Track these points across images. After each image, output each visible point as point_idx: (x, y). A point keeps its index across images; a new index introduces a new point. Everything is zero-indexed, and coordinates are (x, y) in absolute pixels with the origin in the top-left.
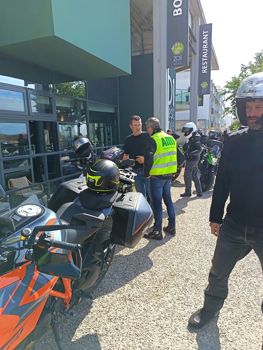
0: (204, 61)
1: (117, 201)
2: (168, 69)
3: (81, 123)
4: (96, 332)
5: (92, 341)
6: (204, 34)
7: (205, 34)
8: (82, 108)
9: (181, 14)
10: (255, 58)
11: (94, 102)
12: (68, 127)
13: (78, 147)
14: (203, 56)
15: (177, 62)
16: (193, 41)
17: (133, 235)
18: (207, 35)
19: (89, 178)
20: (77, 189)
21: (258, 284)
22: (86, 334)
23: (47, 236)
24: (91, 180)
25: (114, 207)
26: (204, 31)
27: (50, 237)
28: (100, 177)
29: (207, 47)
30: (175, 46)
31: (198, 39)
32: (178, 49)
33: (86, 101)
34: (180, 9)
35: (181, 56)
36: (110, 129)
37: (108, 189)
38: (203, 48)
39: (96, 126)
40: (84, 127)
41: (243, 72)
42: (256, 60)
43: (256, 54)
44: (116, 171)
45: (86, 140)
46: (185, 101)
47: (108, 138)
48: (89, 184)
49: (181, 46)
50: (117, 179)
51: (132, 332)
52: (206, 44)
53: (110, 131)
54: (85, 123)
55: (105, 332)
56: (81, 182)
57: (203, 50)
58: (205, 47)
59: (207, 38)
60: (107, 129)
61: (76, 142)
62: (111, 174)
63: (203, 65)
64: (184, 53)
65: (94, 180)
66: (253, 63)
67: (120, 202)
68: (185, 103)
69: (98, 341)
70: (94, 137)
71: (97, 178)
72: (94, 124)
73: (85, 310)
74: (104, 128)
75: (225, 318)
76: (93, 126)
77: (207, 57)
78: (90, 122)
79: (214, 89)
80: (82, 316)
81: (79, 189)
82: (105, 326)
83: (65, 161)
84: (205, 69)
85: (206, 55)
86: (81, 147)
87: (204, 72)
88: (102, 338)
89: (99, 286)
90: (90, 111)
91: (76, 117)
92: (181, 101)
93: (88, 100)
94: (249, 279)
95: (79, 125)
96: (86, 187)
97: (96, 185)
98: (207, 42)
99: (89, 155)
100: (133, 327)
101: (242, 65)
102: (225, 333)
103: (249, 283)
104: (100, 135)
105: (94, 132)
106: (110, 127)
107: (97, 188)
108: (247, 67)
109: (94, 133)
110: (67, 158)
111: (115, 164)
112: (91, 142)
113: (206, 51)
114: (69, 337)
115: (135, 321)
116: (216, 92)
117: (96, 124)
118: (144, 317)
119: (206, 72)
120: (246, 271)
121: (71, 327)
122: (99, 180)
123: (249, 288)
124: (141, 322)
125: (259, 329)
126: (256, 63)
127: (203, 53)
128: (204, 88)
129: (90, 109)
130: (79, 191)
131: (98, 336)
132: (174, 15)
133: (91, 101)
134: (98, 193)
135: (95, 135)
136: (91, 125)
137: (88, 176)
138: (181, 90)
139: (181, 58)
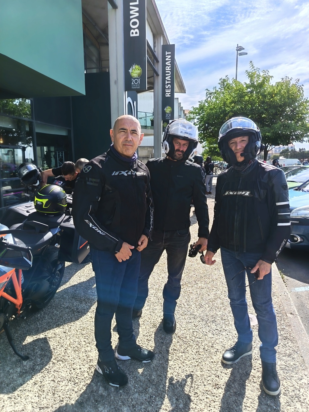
0: (168, 84)
1: (65, 222)
2: (126, 92)
3: (26, 146)
4: (45, 336)
5: (42, 342)
6: (166, 55)
7: (168, 55)
8: (27, 129)
9: (138, 35)
10: (219, 83)
11: (42, 123)
12: (9, 151)
13: (24, 174)
14: (167, 78)
15: (135, 85)
16: (155, 61)
17: (78, 249)
18: (170, 56)
19: (37, 201)
20: (25, 212)
21: (192, 291)
22: (36, 338)
23: (4, 239)
24: (39, 202)
25: (62, 227)
26: (166, 52)
27: (6, 240)
28: (47, 200)
29: (170, 69)
30: (133, 68)
31: (160, 59)
32: (135, 71)
33: (33, 122)
34: (137, 30)
35: (139, 79)
36: (62, 154)
37: (55, 211)
38: (166, 69)
39: (45, 150)
40: (30, 151)
41: (208, 97)
42: (221, 86)
43: (220, 79)
44: (62, 194)
45: (33, 167)
46: (150, 125)
47: (60, 164)
48: (37, 206)
49: (139, 69)
50: (64, 202)
51: (78, 333)
52: (169, 66)
53: (62, 157)
54: (31, 146)
55: (54, 335)
56: (29, 206)
57: (166, 72)
58: (168, 69)
59: (170, 59)
60: (59, 155)
61: (22, 169)
62: (58, 197)
63: (166, 88)
64: (142, 76)
65: (42, 202)
66: (217, 89)
67: (67, 222)
68: (149, 128)
69: (48, 342)
70: (43, 163)
71: (45, 201)
72: (42, 147)
73: (35, 323)
74: (56, 154)
75: (159, 316)
76: (42, 150)
77: (170, 80)
78: (38, 145)
79: (183, 113)
80: (32, 327)
81: (28, 212)
82: (54, 331)
83: (7, 192)
84: (168, 93)
85: (169, 77)
86: (28, 174)
87: (168, 95)
88: (51, 339)
89: (48, 305)
90: (37, 133)
91: (19, 139)
92: (145, 125)
93: (34, 121)
94: (185, 289)
95: (24, 149)
96: (35, 210)
97: (44, 207)
98: (170, 63)
99: (37, 182)
100: (79, 329)
101: (206, 90)
102: (156, 325)
103: (184, 291)
104: (51, 161)
105: (43, 156)
106: (62, 152)
107: (45, 210)
108: (212, 93)
109: (43, 158)
110: (9, 188)
111: (61, 188)
112: (39, 168)
113: (169, 73)
114: (21, 342)
115: (82, 326)
116: (185, 116)
117: (45, 147)
118: (90, 323)
119: (170, 96)
120: (184, 283)
121: (21, 335)
122: (47, 202)
123: (184, 295)
124: (87, 325)
125: (184, 320)
126: (221, 89)
127: (166, 75)
128: (168, 113)
129: (38, 130)
130: (27, 214)
131: (48, 338)
132: (131, 35)
133: (39, 122)
134: (46, 214)
135: (44, 161)
136: (38, 148)
137: (36, 199)
138: (145, 113)
139: (139, 81)
